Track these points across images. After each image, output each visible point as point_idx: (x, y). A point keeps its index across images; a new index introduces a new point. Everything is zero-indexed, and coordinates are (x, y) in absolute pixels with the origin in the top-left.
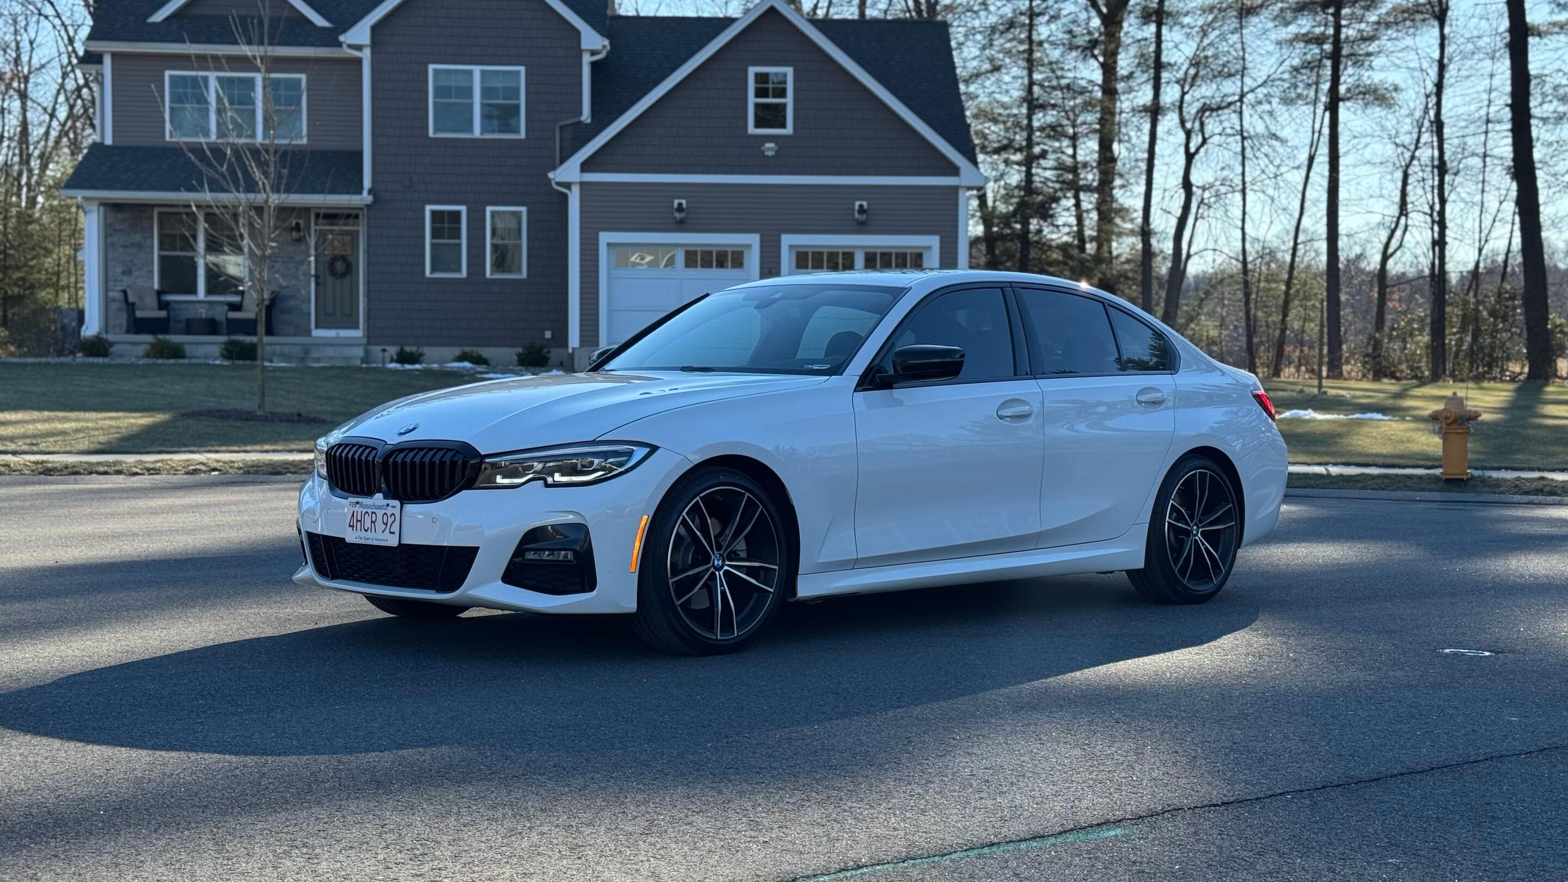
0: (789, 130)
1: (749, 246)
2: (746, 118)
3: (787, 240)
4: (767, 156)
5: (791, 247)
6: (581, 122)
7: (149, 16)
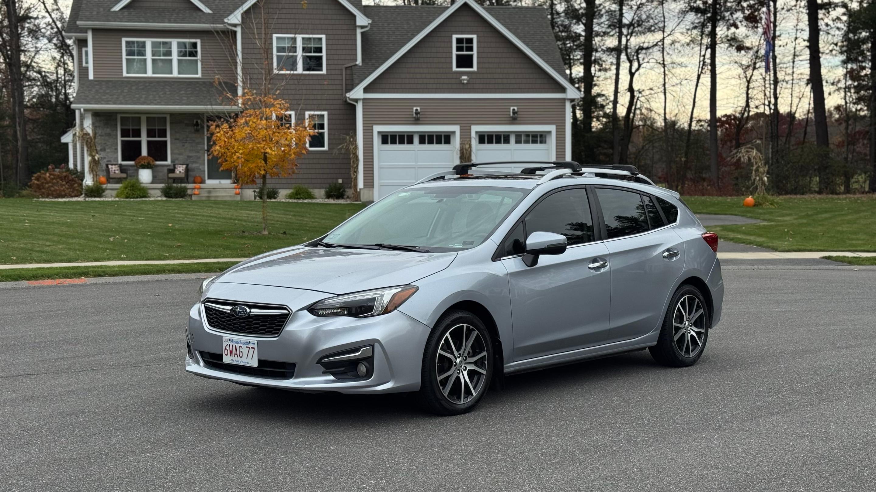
0: (475, 68)
1: (454, 133)
2: (451, 63)
3: (475, 129)
4: (463, 83)
5: (477, 132)
6: (356, 65)
7: (112, 8)
